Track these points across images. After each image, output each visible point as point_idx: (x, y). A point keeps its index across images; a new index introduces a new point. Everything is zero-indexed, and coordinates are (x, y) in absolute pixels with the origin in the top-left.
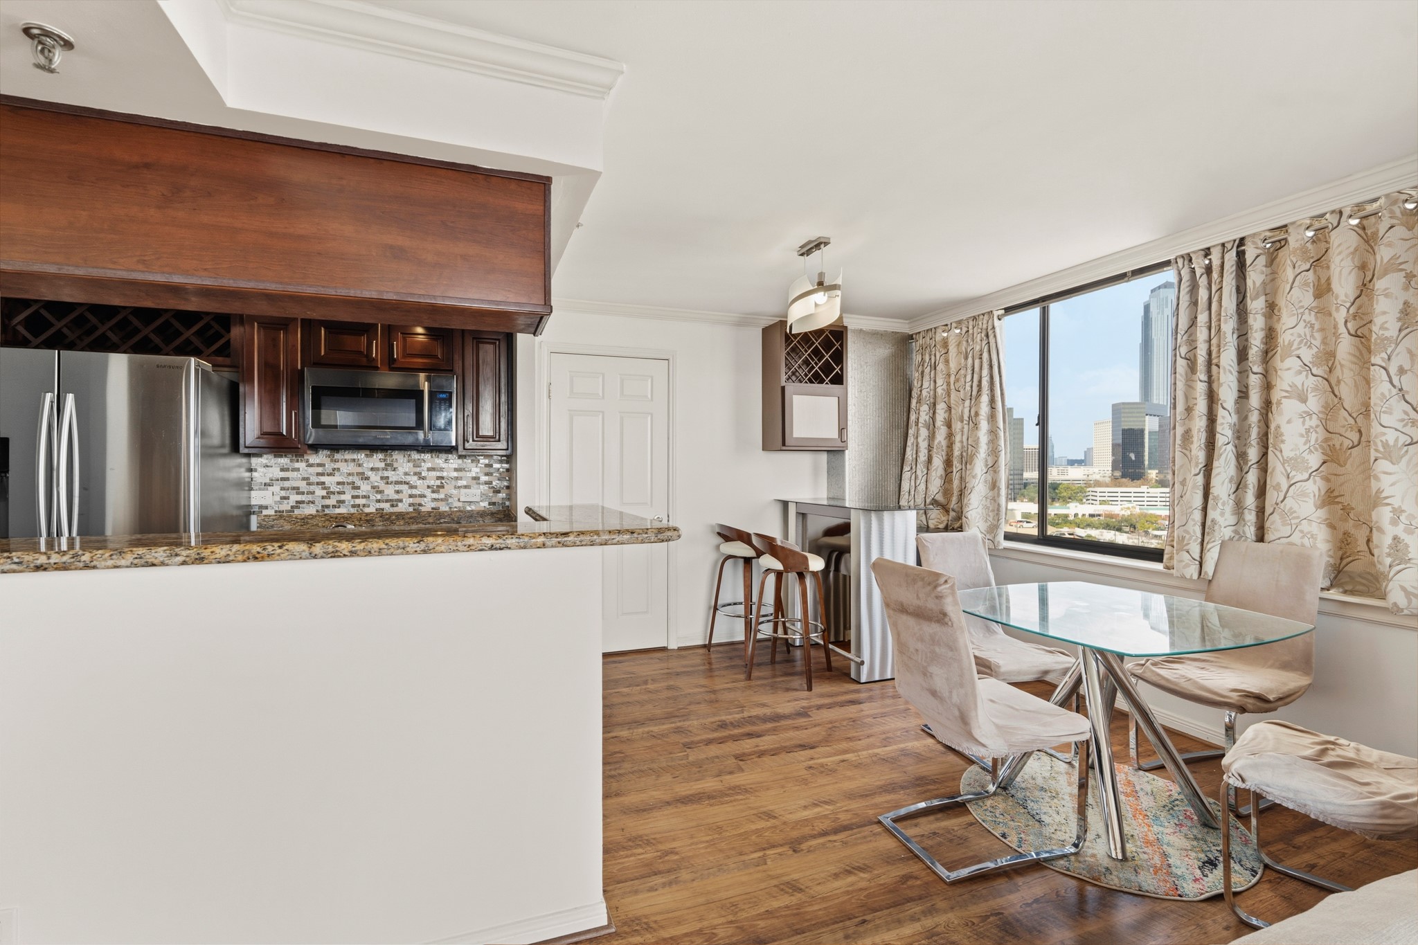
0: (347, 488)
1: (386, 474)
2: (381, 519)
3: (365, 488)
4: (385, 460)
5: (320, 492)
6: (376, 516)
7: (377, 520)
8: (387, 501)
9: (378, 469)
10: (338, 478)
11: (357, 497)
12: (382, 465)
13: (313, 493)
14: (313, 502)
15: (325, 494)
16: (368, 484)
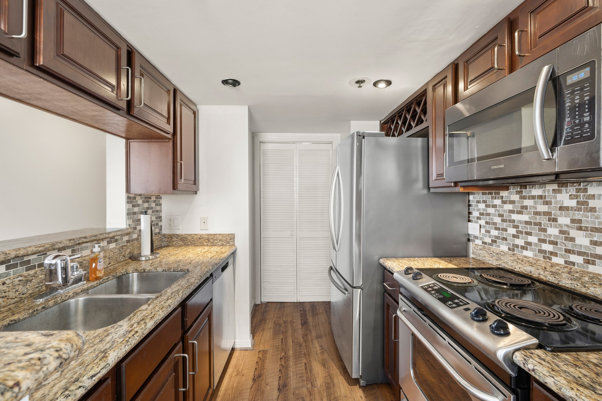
0: (535, 230)
1: (578, 216)
2: (569, 276)
3: (553, 231)
4: (577, 197)
5: (512, 231)
6: (562, 270)
7: (563, 275)
8: (580, 254)
9: (567, 208)
10: (525, 217)
11: (544, 241)
12: (573, 203)
13: (506, 230)
14: (506, 239)
15: (515, 233)
16: (556, 227)
